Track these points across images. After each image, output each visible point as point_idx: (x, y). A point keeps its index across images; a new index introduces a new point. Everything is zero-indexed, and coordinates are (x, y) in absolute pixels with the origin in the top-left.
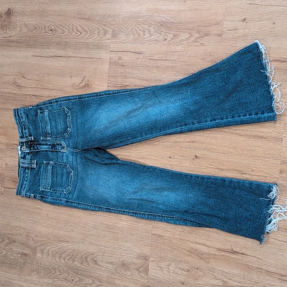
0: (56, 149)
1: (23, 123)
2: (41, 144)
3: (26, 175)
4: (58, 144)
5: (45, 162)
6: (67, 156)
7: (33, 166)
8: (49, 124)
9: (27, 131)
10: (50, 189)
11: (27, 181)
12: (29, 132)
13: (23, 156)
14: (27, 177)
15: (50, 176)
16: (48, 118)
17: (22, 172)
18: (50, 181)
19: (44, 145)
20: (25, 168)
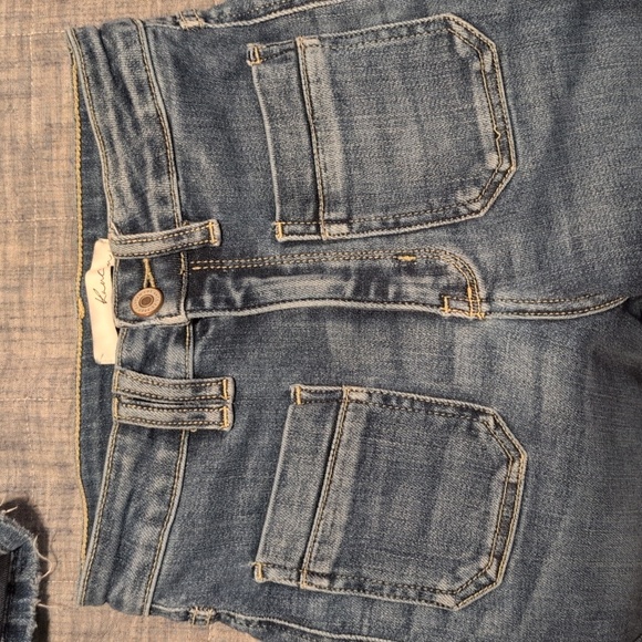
0: (398, 298)
1: (147, 132)
2: (277, 272)
3: (158, 483)
4: (411, 270)
5: (299, 390)
6: (489, 347)
7: (212, 416)
8: (336, 134)
9: (171, 185)
10: (332, 577)
11: (159, 520)
12: (190, 190)
13: (138, 350)
14: (162, 493)
15: (348, 482)
16: (327, 92)
17: (127, 461)
18: (342, 518)
19: (296, 272)
20: (153, 434)
